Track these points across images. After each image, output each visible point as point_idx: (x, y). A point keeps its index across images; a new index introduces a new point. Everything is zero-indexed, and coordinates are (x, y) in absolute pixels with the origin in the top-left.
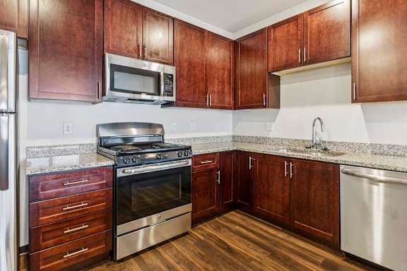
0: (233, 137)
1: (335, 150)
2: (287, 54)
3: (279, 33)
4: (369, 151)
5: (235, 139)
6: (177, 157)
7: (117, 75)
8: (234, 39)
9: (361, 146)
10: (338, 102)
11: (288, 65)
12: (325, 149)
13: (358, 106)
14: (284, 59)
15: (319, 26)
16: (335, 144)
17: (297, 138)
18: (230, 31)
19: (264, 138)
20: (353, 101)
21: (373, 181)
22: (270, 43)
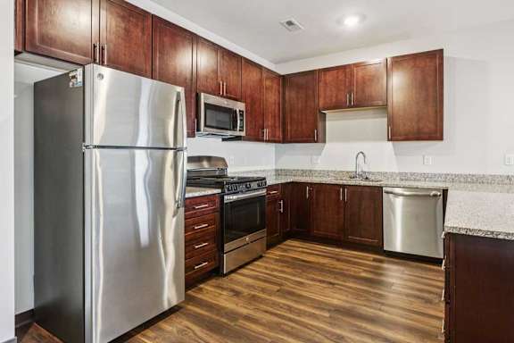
0: (277, 170)
1: (373, 178)
2: (337, 96)
3: (329, 77)
4: (398, 178)
5: (278, 172)
6: (257, 187)
7: (209, 112)
8: (282, 74)
9: (392, 174)
10: (375, 140)
11: (337, 106)
12: (367, 178)
13: (390, 143)
14: (334, 100)
15: (363, 78)
16: (373, 174)
17: (342, 170)
18: (271, 61)
19: (311, 171)
20: (389, 140)
21: (397, 195)
22: (321, 84)
